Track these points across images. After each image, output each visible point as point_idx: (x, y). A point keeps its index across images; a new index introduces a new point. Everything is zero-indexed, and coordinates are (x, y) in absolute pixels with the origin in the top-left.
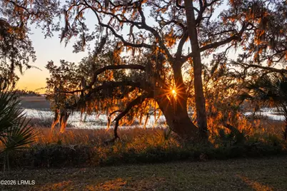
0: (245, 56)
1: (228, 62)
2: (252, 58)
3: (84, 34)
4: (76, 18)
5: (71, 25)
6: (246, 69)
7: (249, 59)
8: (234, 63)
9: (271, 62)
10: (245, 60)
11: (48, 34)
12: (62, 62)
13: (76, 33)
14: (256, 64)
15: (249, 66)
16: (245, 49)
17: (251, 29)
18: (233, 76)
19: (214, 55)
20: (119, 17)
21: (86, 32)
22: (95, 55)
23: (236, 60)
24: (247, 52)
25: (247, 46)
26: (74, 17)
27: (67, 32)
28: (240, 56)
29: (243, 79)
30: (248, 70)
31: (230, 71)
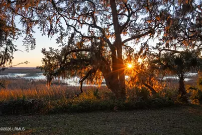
0: (160, 44)
1: (150, 47)
2: (164, 45)
3: (62, 32)
4: (57, 23)
5: (54, 27)
6: (160, 51)
7: (163, 46)
8: (153, 48)
9: (176, 47)
10: (160, 46)
11: (44, 33)
12: (50, 48)
13: (57, 32)
14: (167, 48)
15: (162, 50)
16: (160, 40)
17: (162, 27)
18: (154, 55)
19: (142, 44)
20: (81, 21)
21: (63, 32)
22: (69, 44)
23: (155, 47)
24: (161, 42)
25: (161, 38)
27: (51, 31)
28: (157, 44)
30: (162, 52)
31: (152, 53)
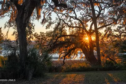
0: (120, 28)
1: (113, 31)
2: (124, 28)
4: (48, 15)
5: (45, 18)
7: (122, 29)
8: (115, 31)
15: (122, 33)
16: (121, 24)
17: (122, 18)
18: (115, 36)
20: (65, 14)
21: (51, 21)
22: (55, 30)
23: (116, 29)
24: (121, 26)
26: (47, 15)
29: (120, 38)
30: (122, 34)
31: (114, 34)
